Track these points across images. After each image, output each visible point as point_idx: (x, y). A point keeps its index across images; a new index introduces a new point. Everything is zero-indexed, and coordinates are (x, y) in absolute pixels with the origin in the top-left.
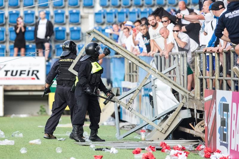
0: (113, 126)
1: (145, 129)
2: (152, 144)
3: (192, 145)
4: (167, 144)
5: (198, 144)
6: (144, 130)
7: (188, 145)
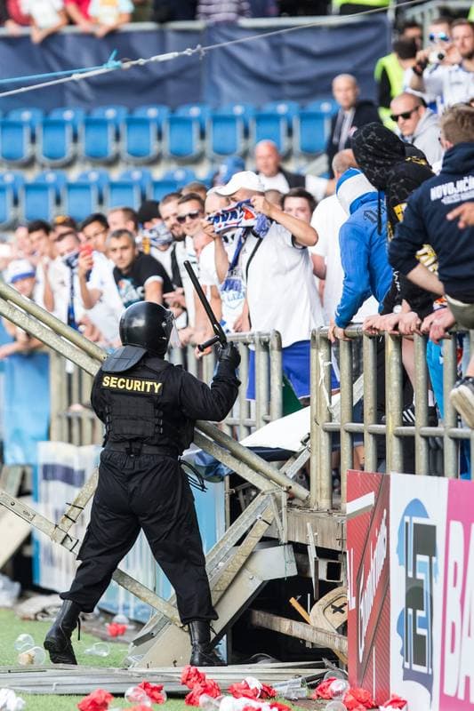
0: (7, 608)
1: (127, 621)
2: (152, 675)
3: (300, 679)
4: (207, 677)
5: (321, 677)
6: (123, 623)
7: (285, 677)
